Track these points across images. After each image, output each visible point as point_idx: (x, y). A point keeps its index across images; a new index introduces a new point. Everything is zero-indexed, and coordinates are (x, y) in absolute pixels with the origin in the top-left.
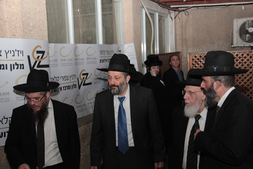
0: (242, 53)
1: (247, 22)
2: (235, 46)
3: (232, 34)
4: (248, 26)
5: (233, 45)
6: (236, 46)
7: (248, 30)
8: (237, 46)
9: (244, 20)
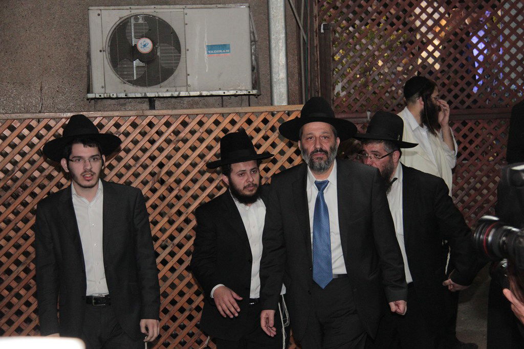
0: (116, 119)
1: (132, 20)
2: (98, 96)
3: (89, 55)
4: (135, 33)
5: (92, 93)
6: (102, 97)
7: (136, 45)
8: (105, 96)
9: (124, 12)
